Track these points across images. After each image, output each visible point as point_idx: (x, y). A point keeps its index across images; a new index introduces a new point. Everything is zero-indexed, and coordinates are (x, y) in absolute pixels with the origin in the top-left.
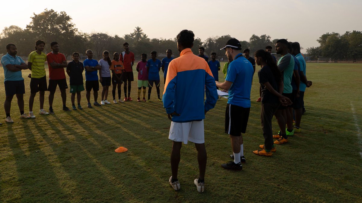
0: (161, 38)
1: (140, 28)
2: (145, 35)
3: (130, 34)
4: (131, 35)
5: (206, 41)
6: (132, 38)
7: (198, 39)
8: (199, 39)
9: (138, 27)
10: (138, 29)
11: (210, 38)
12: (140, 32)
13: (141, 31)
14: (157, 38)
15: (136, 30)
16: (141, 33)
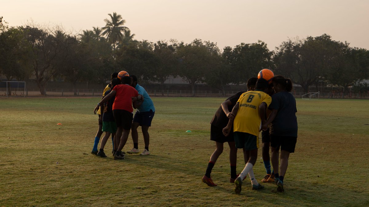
0: (172, 41)
1: (119, 16)
2: (129, 31)
3: (92, 30)
4: (94, 33)
5: (278, 48)
6: (97, 39)
7: (261, 43)
8: (263, 43)
9: (115, 14)
10: (115, 18)
11: (290, 42)
12: (120, 26)
13: (122, 22)
14: (163, 40)
15: (111, 20)
16: (122, 28)
